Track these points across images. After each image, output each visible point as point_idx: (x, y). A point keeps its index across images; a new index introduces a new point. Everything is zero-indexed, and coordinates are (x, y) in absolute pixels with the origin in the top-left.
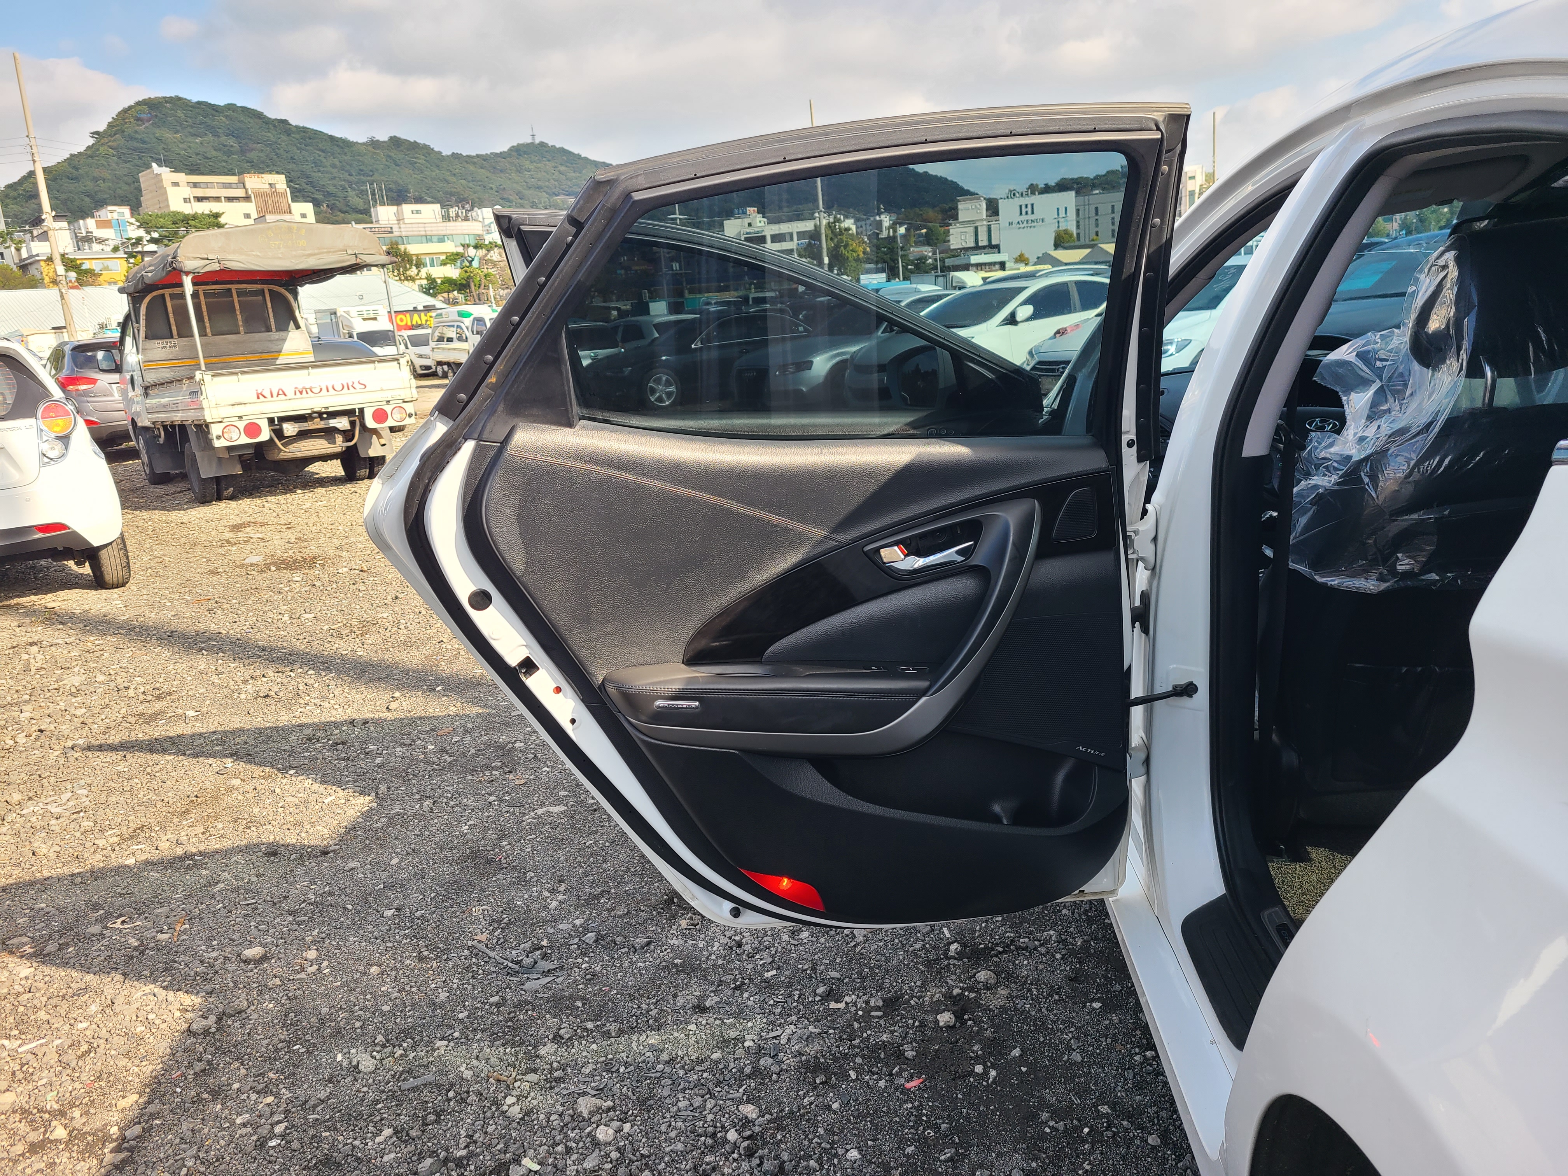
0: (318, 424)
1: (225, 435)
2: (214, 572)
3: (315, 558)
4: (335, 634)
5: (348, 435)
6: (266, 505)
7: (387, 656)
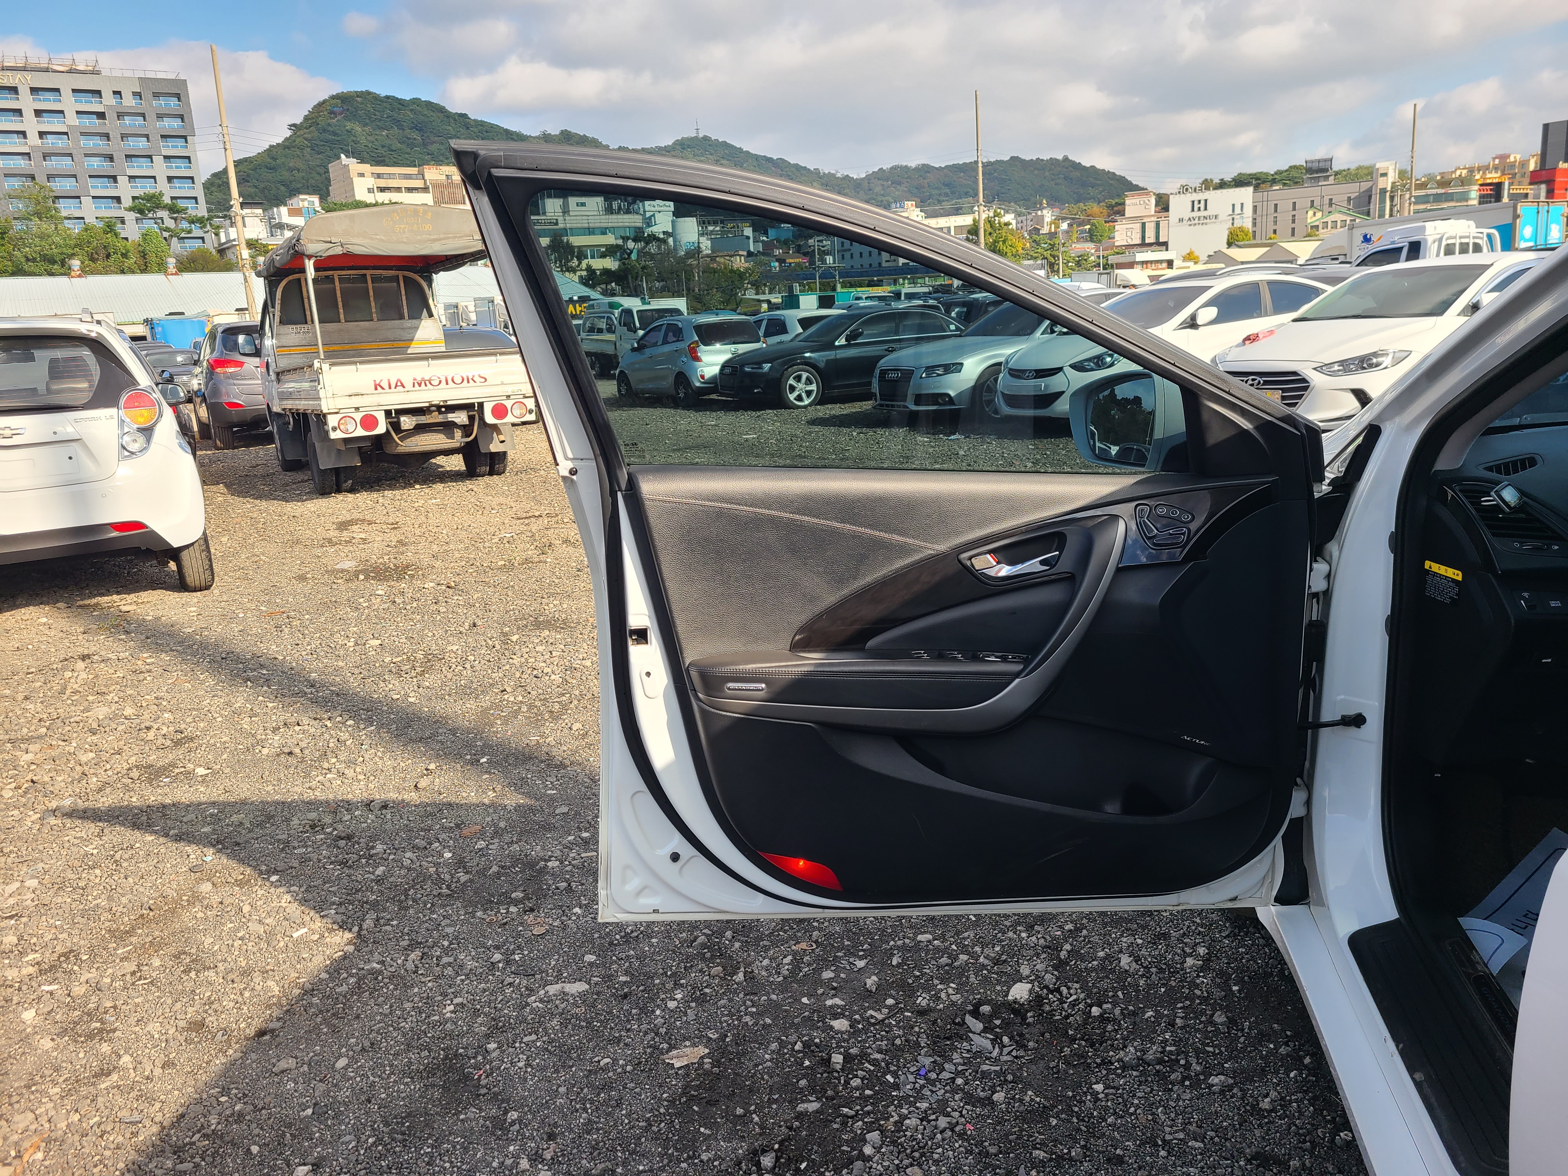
0: (436, 418)
1: (342, 427)
2: (302, 578)
3: (407, 567)
5: (467, 430)
6: (381, 500)
7: (439, 707)
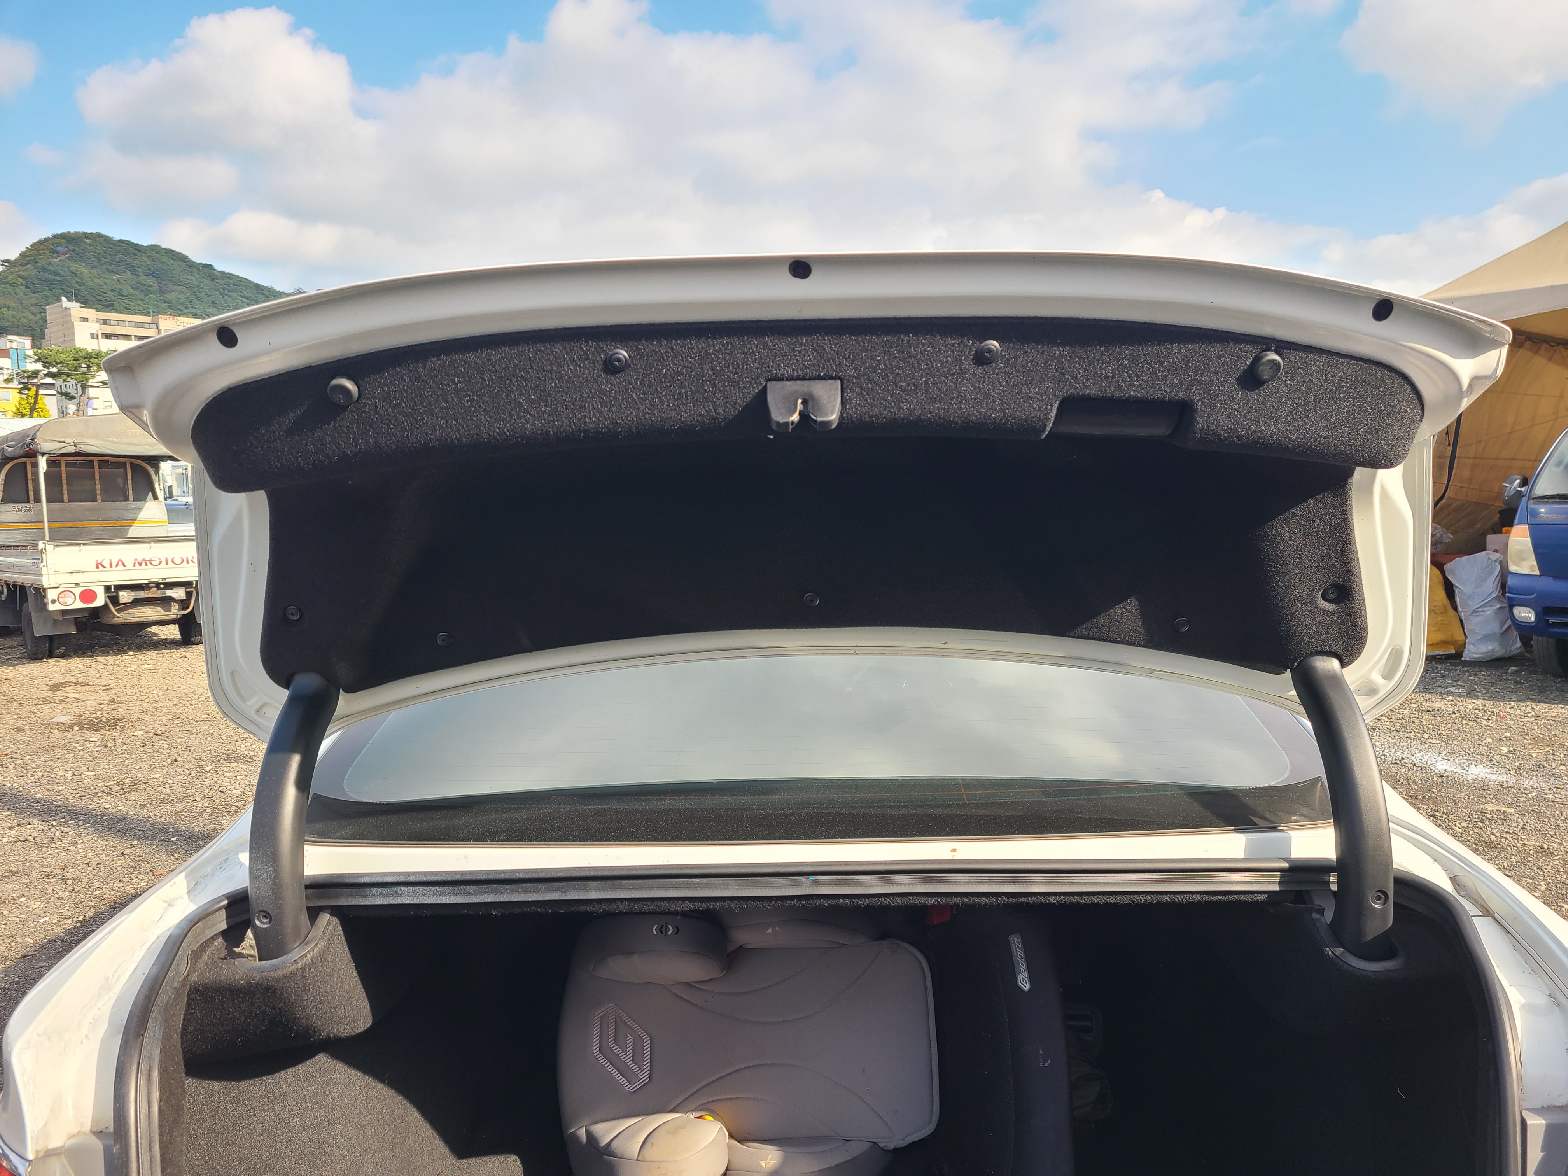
0: (155, 593)
1: (61, 600)
3: (119, 720)
4: (106, 791)
5: (184, 604)
6: (94, 665)
